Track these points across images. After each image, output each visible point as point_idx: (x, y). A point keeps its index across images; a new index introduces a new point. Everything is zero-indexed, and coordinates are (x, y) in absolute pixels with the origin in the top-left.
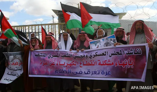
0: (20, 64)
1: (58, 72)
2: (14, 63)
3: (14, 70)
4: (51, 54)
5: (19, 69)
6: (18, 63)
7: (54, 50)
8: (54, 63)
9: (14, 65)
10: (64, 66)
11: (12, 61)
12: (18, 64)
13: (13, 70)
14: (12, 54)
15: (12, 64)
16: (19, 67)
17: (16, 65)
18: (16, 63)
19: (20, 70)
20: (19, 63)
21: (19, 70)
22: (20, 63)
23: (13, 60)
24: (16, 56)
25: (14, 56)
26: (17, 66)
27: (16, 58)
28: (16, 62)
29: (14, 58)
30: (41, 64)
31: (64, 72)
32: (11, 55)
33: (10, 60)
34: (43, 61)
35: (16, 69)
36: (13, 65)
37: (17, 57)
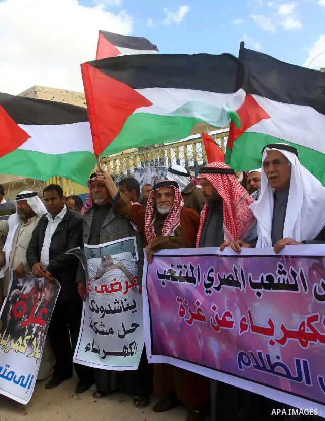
0: (128, 287)
1: (248, 364)
2: (105, 286)
3: (108, 312)
4: (212, 270)
5: (126, 306)
6: (119, 283)
7: (222, 250)
8: (228, 314)
9: (107, 291)
10: (272, 338)
11: (97, 278)
12: (120, 289)
13: (102, 312)
14: (95, 253)
15: (99, 289)
16: (126, 300)
17: (113, 290)
18: (112, 285)
19: (129, 308)
20: (124, 285)
21: (125, 310)
22: (127, 282)
23: (103, 273)
24: (109, 258)
25: (103, 260)
26: (119, 295)
27: (112, 264)
28: (113, 282)
29: (104, 266)
30: (182, 314)
31: (277, 369)
32: (93, 256)
33: (92, 275)
34: (186, 302)
35: (118, 306)
36: (102, 292)
37: (115, 262)
